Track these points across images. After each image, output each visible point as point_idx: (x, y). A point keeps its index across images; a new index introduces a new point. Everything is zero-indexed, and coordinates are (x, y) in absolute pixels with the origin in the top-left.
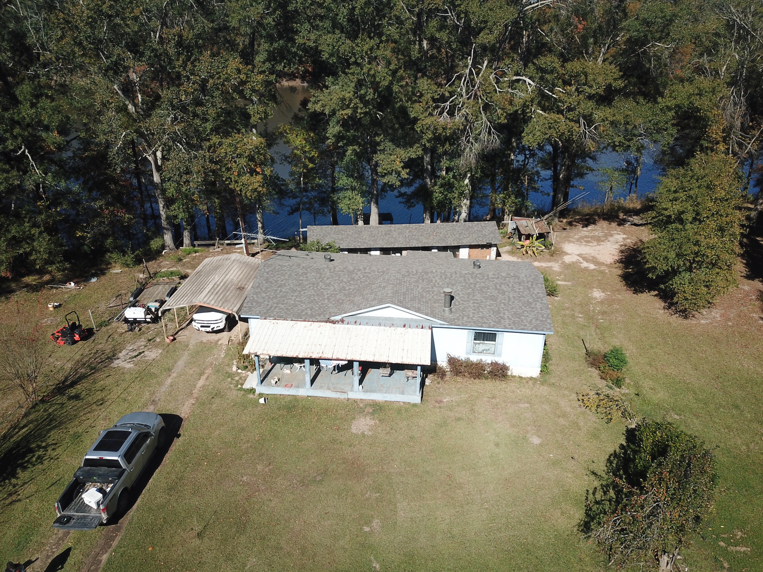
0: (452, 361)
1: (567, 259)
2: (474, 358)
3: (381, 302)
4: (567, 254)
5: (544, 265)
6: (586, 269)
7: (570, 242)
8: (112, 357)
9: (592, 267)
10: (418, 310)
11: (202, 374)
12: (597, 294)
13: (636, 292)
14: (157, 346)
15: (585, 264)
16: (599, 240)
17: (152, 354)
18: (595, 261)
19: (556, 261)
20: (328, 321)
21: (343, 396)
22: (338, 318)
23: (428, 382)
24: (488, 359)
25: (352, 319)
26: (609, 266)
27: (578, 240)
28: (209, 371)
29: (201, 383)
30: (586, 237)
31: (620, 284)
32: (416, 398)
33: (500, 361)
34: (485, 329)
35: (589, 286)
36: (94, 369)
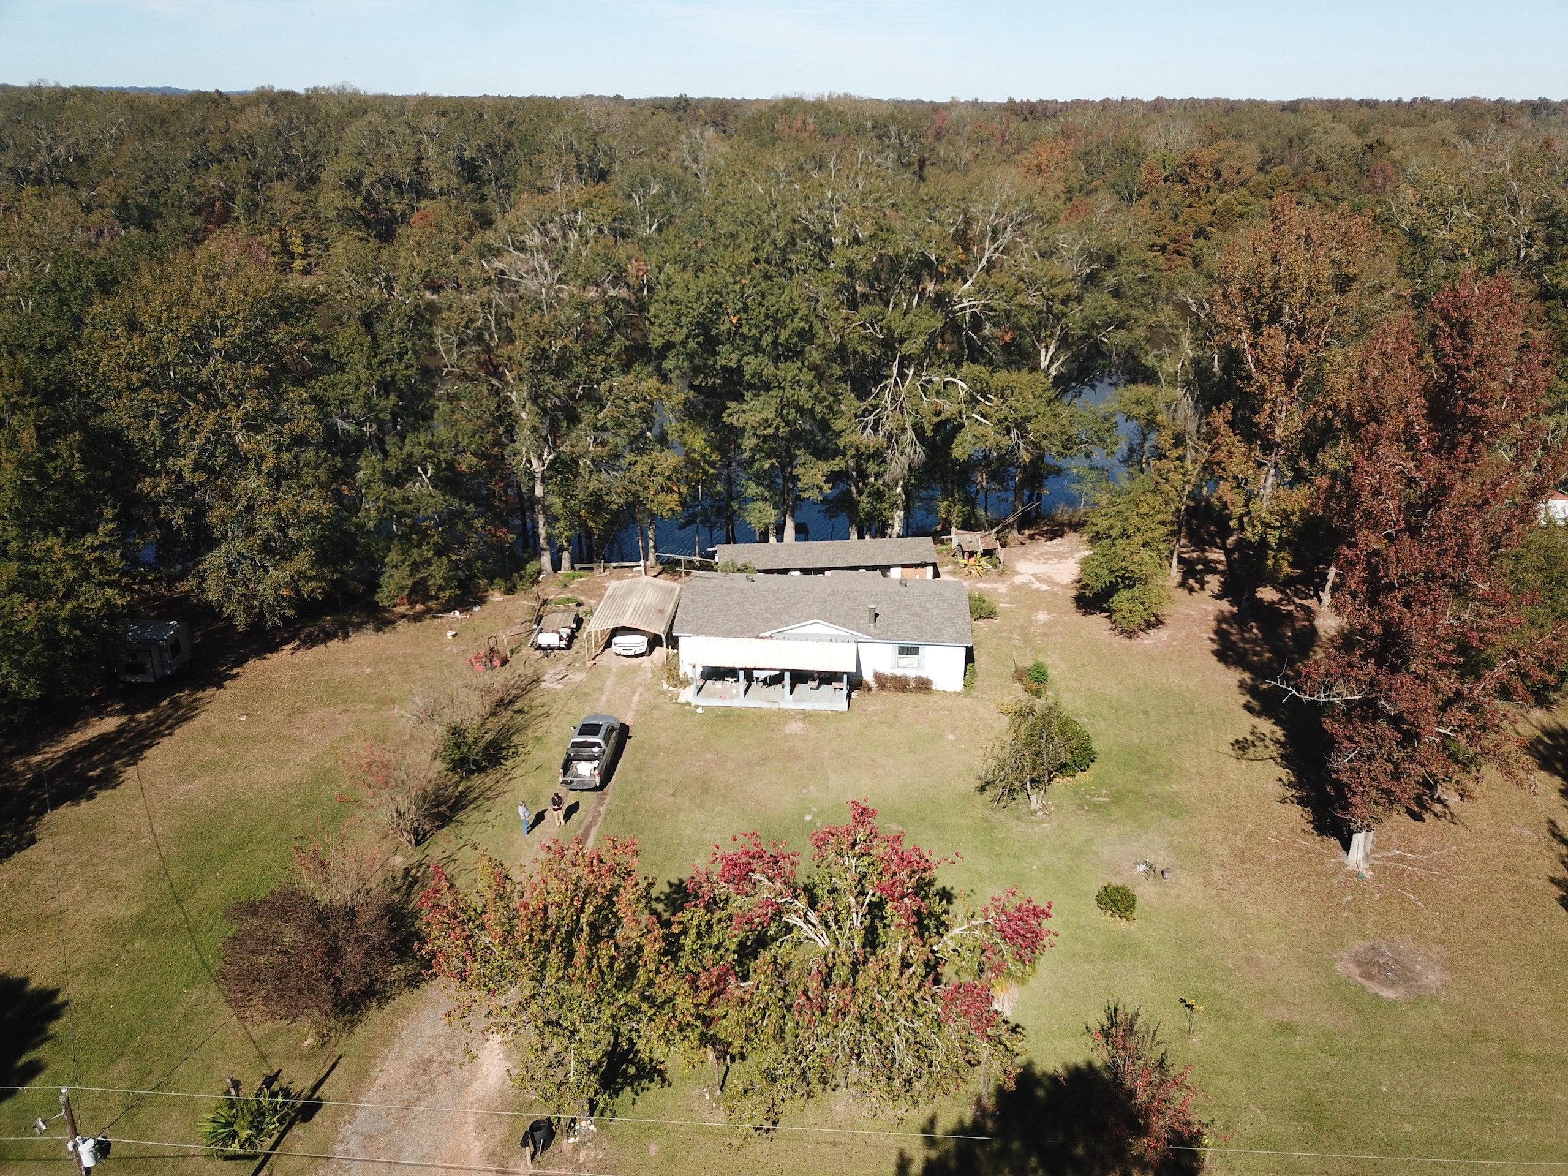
0: (878, 676)
1: (1018, 580)
2: (899, 673)
3: (808, 618)
4: (1018, 573)
5: (989, 586)
6: (1037, 590)
7: (1026, 559)
8: (537, 680)
9: (1044, 587)
10: (844, 626)
11: (634, 692)
12: (1042, 616)
13: (1086, 614)
14: (579, 670)
15: (1037, 585)
16: (1061, 557)
17: (577, 677)
18: (1050, 582)
19: (1004, 582)
20: (758, 637)
21: (774, 706)
22: (767, 634)
23: (854, 694)
24: (912, 674)
25: (781, 635)
26: (1066, 587)
27: (1037, 557)
28: (640, 690)
29: (636, 699)
30: (1048, 553)
31: (1071, 606)
32: (843, 706)
33: (924, 675)
34: (908, 642)
35: (1035, 609)
36: (526, 690)
